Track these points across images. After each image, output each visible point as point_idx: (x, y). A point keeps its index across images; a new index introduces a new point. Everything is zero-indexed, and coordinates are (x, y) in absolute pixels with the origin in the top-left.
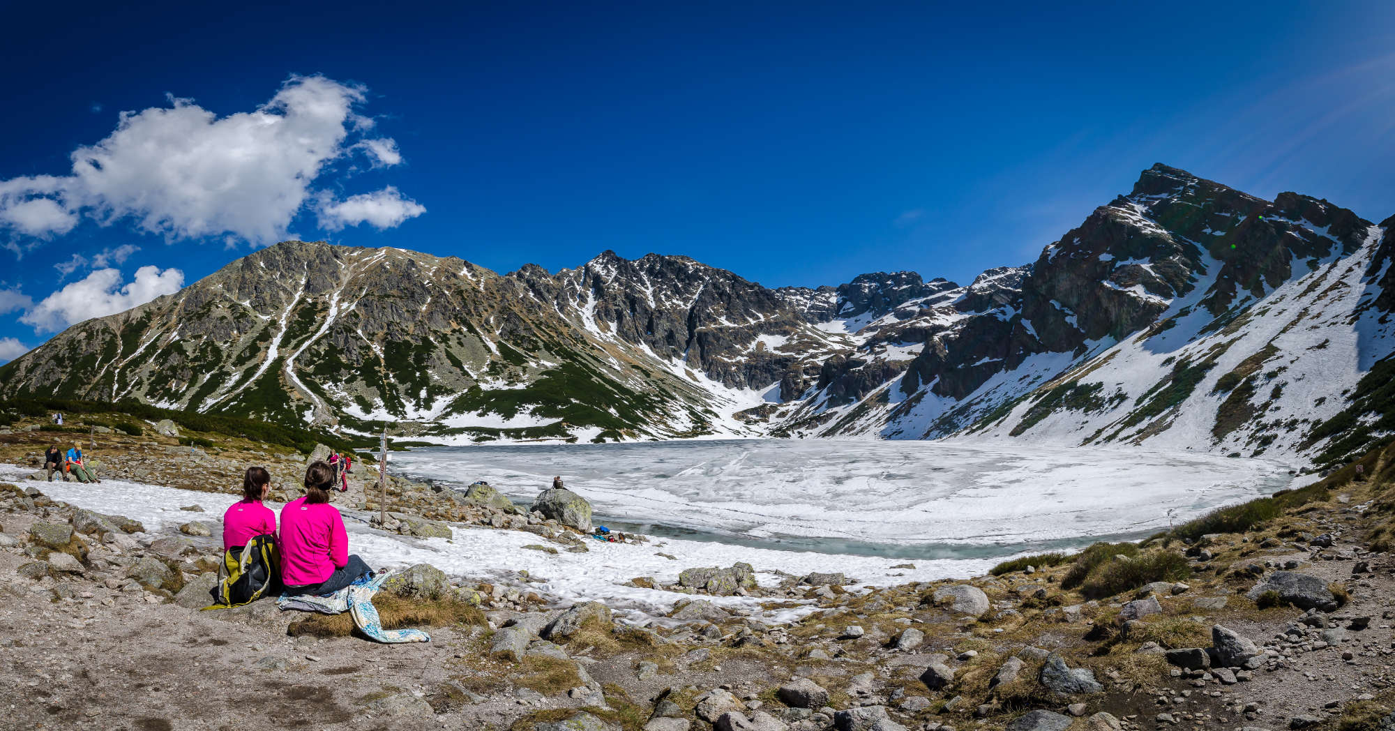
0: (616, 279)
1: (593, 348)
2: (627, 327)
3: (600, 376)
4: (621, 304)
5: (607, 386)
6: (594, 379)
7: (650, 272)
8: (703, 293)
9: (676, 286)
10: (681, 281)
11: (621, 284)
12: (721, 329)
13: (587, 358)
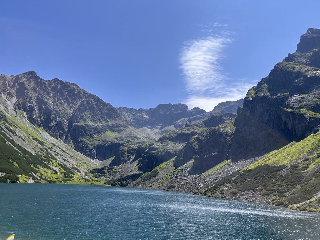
0: (34, 89)
1: (11, 124)
2: (35, 116)
3: (12, 142)
4: (34, 102)
5: (15, 148)
6: (8, 143)
7: (54, 89)
8: (81, 105)
9: (67, 99)
10: (71, 97)
11: (36, 92)
12: (88, 126)
13: (6, 130)
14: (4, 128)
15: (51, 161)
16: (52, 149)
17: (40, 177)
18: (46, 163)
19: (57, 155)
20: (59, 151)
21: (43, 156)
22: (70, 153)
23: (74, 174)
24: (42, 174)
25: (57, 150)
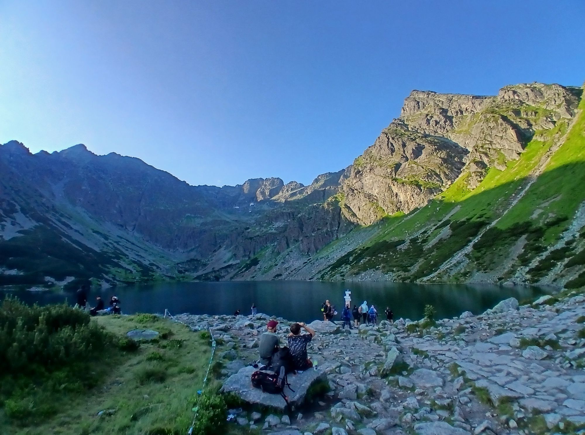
1: (62, 215)
14: (54, 220)
15: (122, 258)
16: (120, 243)
17: (114, 278)
18: (116, 260)
19: (127, 250)
20: (129, 245)
21: (110, 253)
22: (143, 246)
23: (153, 272)
24: (115, 275)
25: (125, 243)
